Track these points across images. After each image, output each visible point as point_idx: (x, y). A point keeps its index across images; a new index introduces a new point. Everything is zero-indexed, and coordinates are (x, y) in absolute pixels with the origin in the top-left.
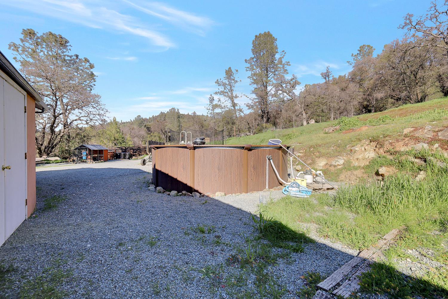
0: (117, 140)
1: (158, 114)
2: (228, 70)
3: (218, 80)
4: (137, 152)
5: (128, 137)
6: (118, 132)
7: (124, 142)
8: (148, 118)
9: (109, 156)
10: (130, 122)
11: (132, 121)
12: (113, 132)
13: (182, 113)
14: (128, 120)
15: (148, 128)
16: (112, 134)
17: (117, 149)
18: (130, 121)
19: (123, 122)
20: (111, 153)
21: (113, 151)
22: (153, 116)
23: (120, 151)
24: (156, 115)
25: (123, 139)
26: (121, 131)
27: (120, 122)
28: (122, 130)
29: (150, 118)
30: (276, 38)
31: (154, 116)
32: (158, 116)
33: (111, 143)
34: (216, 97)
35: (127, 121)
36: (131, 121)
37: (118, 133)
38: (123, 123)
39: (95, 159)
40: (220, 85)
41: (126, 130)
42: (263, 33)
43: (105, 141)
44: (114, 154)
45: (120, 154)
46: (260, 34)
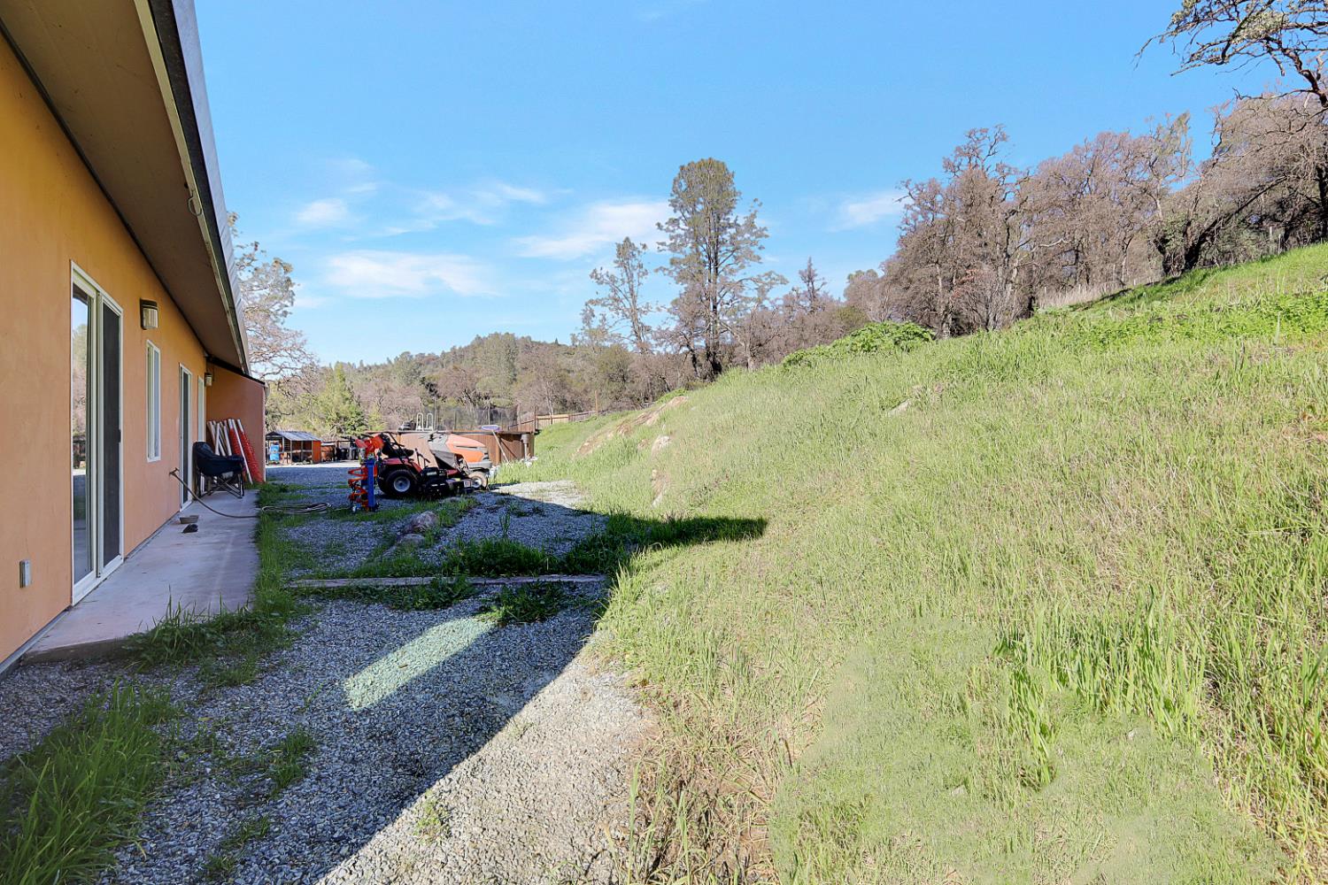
0: (346, 419)
1: (469, 343)
2: (622, 243)
3: (595, 271)
5: (373, 413)
6: (347, 399)
7: (362, 424)
8: (438, 354)
9: (323, 454)
10: (386, 366)
11: (393, 362)
12: (335, 399)
13: (537, 340)
14: (381, 361)
15: (432, 385)
16: (330, 404)
17: (340, 439)
18: (386, 363)
19: (365, 365)
20: (327, 449)
21: (332, 444)
22: (454, 348)
23: (347, 445)
24: (463, 346)
25: (359, 417)
26: (356, 395)
27: (358, 365)
28: (358, 393)
29: (443, 353)
30: (731, 171)
31: (457, 348)
32: (467, 348)
33: (328, 428)
34: (598, 310)
35: (378, 364)
36: (390, 362)
37: (347, 402)
38: (365, 368)
39: (296, 459)
40: (602, 283)
41: (368, 393)
42: (696, 161)
43: (315, 423)
44: (333, 451)
45: (346, 450)
46: (689, 165)
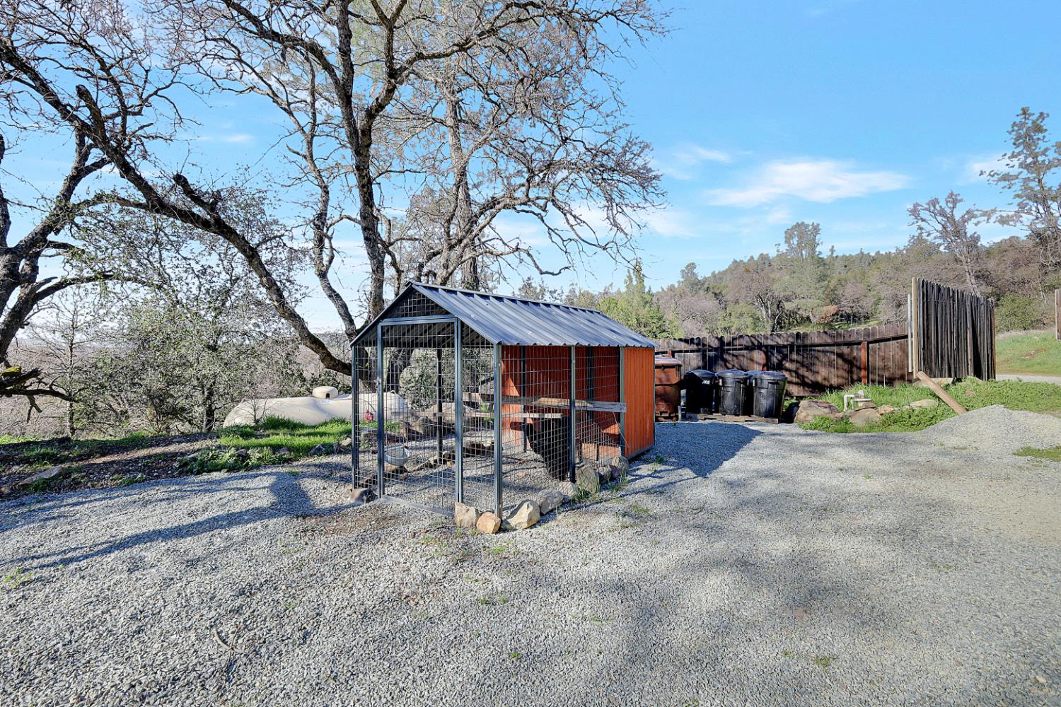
4: (788, 365)
5: (670, 317)
6: (647, 302)
18: (660, 290)
25: (661, 323)
31: (716, 272)
